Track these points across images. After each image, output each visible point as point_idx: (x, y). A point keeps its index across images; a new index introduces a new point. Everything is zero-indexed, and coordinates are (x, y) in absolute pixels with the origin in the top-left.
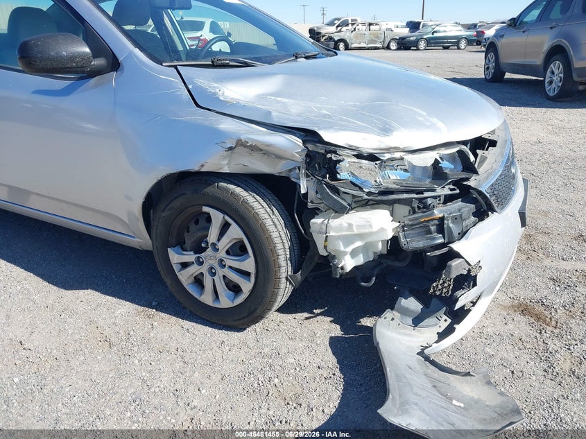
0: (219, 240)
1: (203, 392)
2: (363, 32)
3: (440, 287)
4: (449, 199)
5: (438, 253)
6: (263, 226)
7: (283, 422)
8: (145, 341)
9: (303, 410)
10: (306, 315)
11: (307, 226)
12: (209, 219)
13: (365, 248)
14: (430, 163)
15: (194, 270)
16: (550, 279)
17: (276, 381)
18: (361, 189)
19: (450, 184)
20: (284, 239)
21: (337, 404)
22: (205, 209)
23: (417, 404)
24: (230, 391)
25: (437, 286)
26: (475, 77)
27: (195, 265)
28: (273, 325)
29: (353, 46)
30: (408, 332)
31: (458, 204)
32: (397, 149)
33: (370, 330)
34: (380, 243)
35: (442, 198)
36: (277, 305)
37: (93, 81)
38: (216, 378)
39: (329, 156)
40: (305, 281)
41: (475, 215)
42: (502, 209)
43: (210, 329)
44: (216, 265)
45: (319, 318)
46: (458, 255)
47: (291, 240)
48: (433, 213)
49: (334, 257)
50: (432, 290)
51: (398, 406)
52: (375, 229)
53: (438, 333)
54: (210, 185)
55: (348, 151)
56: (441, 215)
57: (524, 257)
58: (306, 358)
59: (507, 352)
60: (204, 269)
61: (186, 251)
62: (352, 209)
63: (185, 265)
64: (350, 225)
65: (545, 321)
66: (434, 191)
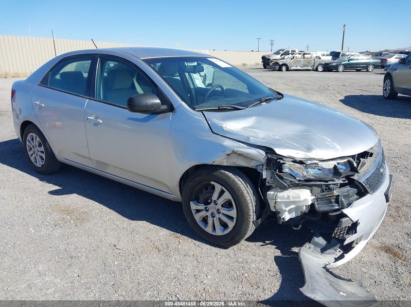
0: (218, 199)
1: (209, 277)
2: (300, 59)
3: (338, 233)
4: (342, 185)
5: (335, 214)
6: (242, 194)
7: (251, 294)
8: (177, 250)
9: (260, 290)
10: (261, 243)
11: (265, 195)
12: (213, 188)
13: (296, 209)
14: (332, 167)
15: (203, 214)
16: (406, 234)
17: (246, 275)
18: (295, 178)
19: (343, 177)
20: (253, 201)
21: (278, 288)
22: (212, 183)
23: (320, 291)
24: (222, 278)
25: (337, 232)
26: (376, 94)
27: (204, 211)
28: (243, 247)
29: (292, 68)
30: (317, 255)
31: (348, 188)
32: (314, 159)
33: (297, 254)
34: (305, 207)
35: (339, 185)
36: (247, 236)
37: (159, 116)
38: (215, 271)
39: (279, 160)
40: (262, 224)
41: (357, 194)
42: (373, 192)
43: (210, 246)
44: (215, 212)
45: (269, 246)
46: (346, 216)
47: (256, 202)
48: (333, 193)
49: (279, 213)
50: (333, 235)
51: (310, 290)
52: (302, 199)
53: (335, 258)
54: (216, 171)
55: (289, 159)
56: (337, 194)
57: (392, 220)
58: (262, 265)
59: (374, 272)
60: (209, 214)
61: (200, 203)
62: (290, 188)
63: (198, 211)
64: (289, 196)
65: (398, 257)
66: (334, 181)
